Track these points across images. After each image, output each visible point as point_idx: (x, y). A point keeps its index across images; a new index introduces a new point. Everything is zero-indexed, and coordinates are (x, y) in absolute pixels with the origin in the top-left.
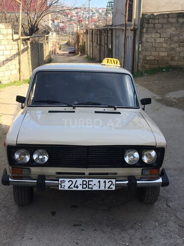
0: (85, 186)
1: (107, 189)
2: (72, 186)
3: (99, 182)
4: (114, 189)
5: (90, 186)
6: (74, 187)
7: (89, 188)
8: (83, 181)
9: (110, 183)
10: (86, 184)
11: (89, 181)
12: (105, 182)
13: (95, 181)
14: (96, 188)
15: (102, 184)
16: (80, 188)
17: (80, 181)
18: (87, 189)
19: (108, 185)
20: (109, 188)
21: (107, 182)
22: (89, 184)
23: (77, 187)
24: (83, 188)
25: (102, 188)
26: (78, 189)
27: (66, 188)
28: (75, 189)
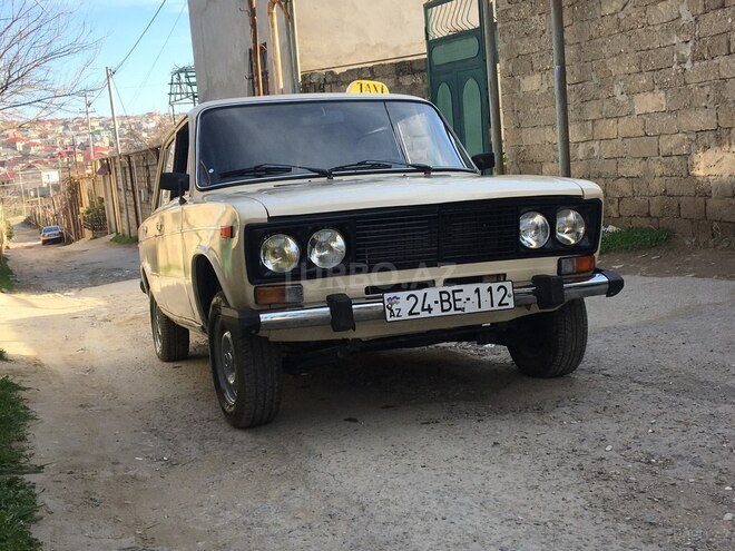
0: (446, 306)
1: (496, 307)
2: (418, 309)
3: (477, 291)
4: (511, 305)
5: (459, 305)
6: (423, 310)
7: (456, 309)
8: (441, 293)
9: (502, 290)
10: (448, 301)
11: (454, 292)
12: (490, 289)
13: (469, 289)
14: (471, 308)
15: (485, 296)
16: (437, 312)
17: (433, 294)
18: (452, 312)
19: (498, 296)
20: (500, 304)
21: (494, 290)
22: (455, 300)
23: (430, 310)
24: (443, 311)
25: (486, 307)
26: (433, 314)
27: (405, 316)
28: (426, 314)
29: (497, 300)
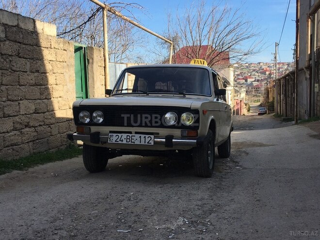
0: (128, 140)
1: (146, 144)
2: (118, 140)
3: (140, 137)
4: (152, 144)
5: (133, 141)
6: (120, 140)
7: (131, 142)
8: (127, 136)
9: (150, 138)
10: (129, 139)
11: (132, 136)
12: (145, 137)
13: (137, 136)
14: (137, 142)
15: (143, 139)
16: (125, 142)
17: (125, 136)
18: (130, 143)
19: (147, 140)
20: (148, 143)
21: (146, 138)
22: (132, 139)
23: (122, 141)
24: (127, 142)
25: (143, 143)
27: (114, 142)
28: (121, 142)
29: (147, 141)
